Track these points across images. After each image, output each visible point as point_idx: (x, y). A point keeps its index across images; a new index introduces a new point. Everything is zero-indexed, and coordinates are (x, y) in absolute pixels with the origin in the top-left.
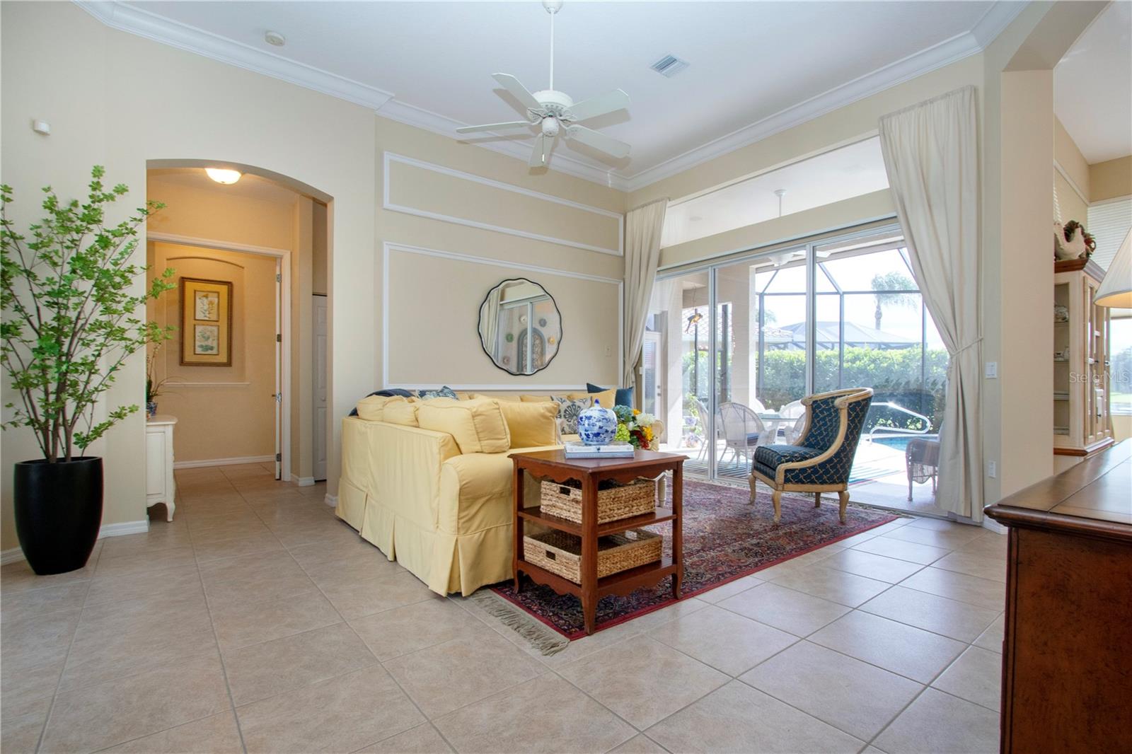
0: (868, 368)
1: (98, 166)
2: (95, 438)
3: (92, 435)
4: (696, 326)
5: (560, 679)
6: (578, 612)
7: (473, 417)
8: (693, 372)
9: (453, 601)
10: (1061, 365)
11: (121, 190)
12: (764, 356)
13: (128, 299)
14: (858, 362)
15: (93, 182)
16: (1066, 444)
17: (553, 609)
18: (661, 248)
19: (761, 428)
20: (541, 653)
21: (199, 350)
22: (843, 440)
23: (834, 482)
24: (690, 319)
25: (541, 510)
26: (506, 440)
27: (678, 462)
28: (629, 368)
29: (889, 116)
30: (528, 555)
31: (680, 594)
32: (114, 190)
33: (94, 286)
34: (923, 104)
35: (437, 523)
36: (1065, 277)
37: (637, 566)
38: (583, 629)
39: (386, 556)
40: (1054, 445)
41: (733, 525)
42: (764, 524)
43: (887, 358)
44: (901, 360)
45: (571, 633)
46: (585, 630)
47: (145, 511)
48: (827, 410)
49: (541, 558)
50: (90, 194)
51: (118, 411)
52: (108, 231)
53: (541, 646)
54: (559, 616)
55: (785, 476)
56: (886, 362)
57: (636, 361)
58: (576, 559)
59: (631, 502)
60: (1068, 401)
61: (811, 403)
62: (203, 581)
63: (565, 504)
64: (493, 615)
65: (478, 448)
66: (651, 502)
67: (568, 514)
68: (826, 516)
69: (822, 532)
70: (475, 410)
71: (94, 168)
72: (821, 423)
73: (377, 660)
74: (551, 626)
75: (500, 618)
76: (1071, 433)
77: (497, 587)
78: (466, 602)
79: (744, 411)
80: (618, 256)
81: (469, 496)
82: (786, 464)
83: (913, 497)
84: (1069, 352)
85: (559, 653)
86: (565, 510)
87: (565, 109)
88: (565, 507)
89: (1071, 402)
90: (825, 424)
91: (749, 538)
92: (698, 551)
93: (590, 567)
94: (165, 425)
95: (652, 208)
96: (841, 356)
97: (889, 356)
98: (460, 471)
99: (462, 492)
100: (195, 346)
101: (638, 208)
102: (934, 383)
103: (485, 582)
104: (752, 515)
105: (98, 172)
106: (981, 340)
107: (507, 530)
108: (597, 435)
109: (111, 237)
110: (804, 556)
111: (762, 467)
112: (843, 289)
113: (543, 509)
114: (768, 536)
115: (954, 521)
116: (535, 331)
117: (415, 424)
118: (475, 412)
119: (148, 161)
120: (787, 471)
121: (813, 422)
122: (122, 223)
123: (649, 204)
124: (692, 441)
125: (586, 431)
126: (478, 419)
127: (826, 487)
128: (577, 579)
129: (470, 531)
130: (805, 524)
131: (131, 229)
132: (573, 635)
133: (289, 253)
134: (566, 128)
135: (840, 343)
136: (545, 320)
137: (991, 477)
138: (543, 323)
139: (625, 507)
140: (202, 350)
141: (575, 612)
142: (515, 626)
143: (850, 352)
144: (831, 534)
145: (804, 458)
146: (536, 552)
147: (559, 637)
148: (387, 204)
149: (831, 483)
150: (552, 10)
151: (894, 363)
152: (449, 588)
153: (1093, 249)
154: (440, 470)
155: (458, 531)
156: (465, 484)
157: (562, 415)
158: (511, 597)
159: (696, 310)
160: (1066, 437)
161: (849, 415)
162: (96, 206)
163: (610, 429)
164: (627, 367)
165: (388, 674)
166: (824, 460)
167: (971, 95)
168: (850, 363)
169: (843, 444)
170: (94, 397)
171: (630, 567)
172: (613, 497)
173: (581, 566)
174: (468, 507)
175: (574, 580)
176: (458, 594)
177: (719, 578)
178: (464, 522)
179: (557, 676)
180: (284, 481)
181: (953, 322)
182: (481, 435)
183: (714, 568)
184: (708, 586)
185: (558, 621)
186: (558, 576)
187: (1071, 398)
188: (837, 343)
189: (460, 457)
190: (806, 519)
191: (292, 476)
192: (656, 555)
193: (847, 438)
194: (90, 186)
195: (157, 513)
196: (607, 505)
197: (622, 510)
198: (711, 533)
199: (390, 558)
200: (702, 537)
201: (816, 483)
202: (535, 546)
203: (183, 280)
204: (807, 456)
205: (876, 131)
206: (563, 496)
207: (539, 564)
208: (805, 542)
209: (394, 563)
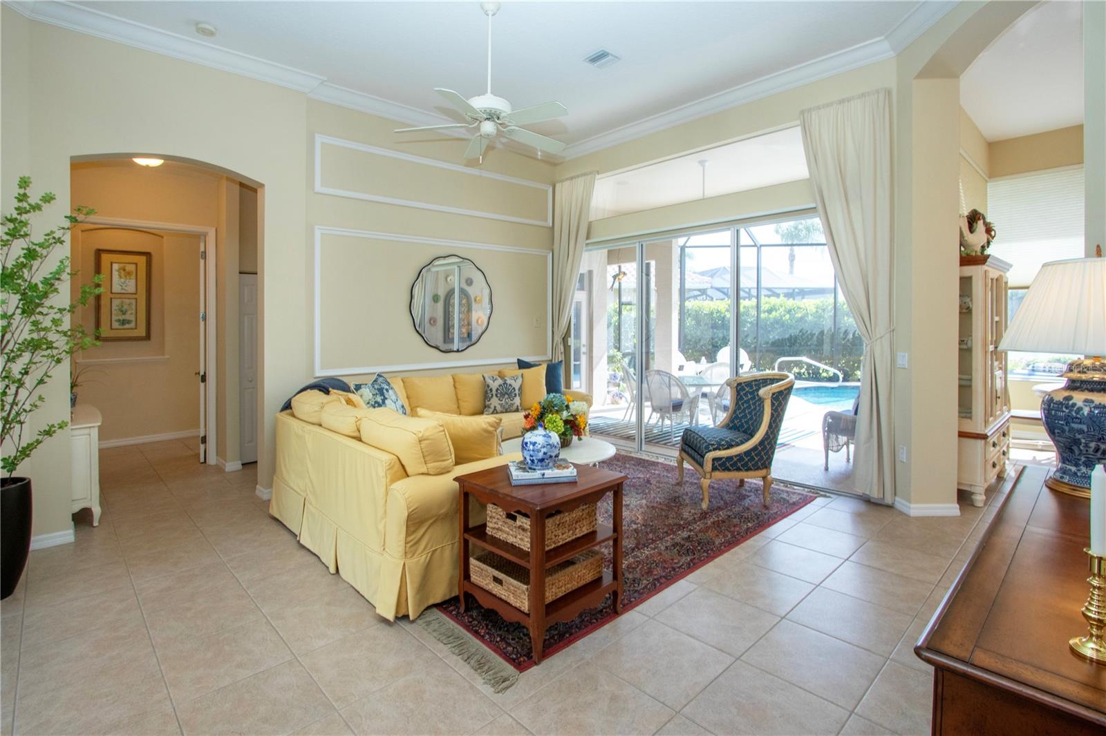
0: (784, 318)
1: (24, 177)
2: (23, 458)
3: (20, 456)
4: (620, 283)
5: (514, 723)
6: (524, 635)
7: (420, 441)
8: (617, 324)
9: (401, 624)
10: (965, 352)
11: (48, 199)
12: (684, 306)
13: (56, 310)
14: (774, 313)
15: (19, 194)
16: (969, 427)
17: (499, 633)
18: (590, 220)
19: (685, 394)
20: (493, 689)
21: (116, 325)
22: (767, 428)
23: (758, 469)
24: (615, 277)
25: (487, 531)
26: (451, 460)
27: (618, 484)
28: (558, 339)
29: (810, 110)
30: (474, 577)
31: (619, 607)
32: (41, 200)
33: (20, 300)
34: (841, 102)
35: (384, 545)
36: (969, 270)
37: (579, 586)
38: (532, 657)
39: (328, 568)
40: (959, 428)
41: (664, 514)
42: (693, 511)
43: (800, 308)
44: (814, 310)
45: (520, 664)
46: (533, 659)
47: (70, 518)
48: (751, 393)
49: (488, 581)
50: (17, 206)
51: (47, 428)
52: (36, 245)
53: (492, 682)
54: (506, 642)
55: (713, 465)
56: (801, 312)
57: (565, 332)
58: (524, 589)
59: (574, 525)
60: (970, 386)
61: (736, 385)
62: (142, 608)
63: (512, 530)
64: (442, 642)
65: (424, 470)
66: (593, 521)
67: (514, 540)
68: (750, 498)
69: (747, 520)
70: (420, 435)
71: (20, 180)
72: (745, 406)
73: (335, 708)
74: (500, 655)
75: (450, 646)
76: (974, 417)
77: (443, 606)
78: (414, 625)
79: (670, 378)
80: (547, 228)
81: (416, 521)
82: (713, 452)
83: (829, 466)
84: (972, 340)
85: (511, 688)
86: (512, 535)
87: (503, 115)
88: (511, 532)
89: (973, 388)
90: (749, 407)
91: (679, 530)
92: (633, 550)
93: (537, 594)
94: (90, 427)
95: (580, 181)
96: (758, 307)
97: (803, 306)
98: (408, 498)
99: (410, 519)
100: (111, 321)
101: (567, 179)
102: (846, 332)
103: (431, 602)
104: (681, 499)
105: (24, 183)
106: (893, 331)
107: (452, 548)
108: (542, 460)
109: (38, 249)
110: (733, 550)
111: (690, 450)
112: (760, 242)
113: (489, 531)
114: (698, 526)
115: (867, 501)
116: (462, 291)
117: (356, 434)
118: (421, 437)
119: (71, 157)
120: (714, 460)
121: (737, 404)
122: (49, 232)
123: (578, 176)
124: (617, 398)
125: (531, 456)
126: (424, 444)
127: (750, 473)
128: (525, 608)
129: (416, 555)
130: (731, 510)
131: (59, 238)
132: (522, 666)
133: (214, 230)
134: (504, 130)
135: (758, 288)
136: (471, 279)
137: (901, 461)
138: (469, 282)
139: (569, 531)
140: (119, 325)
141: (521, 635)
142: (466, 656)
143: (766, 303)
144: (756, 522)
145: (730, 446)
146: (482, 575)
147: (510, 669)
148: (318, 187)
149: (756, 470)
150: (490, 13)
151: (808, 313)
152: (397, 611)
153: (993, 237)
154: (387, 494)
155: (405, 556)
156: (412, 511)
157: (494, 394)
158: (457, 618)
159: (620, 267)
160: (969, 421)
161: (773, 404)
162: (24, 217)
163: (553, 455)
164: (556, 338)
165: (347, 724)
166: (748, 449)
167: (885, 99)
168: (766, 314)
169: (767, 432)
170: (22, 418)
171: (574, 588)
172: (558, 523)
173: (528, 596)
174: (414, 532)
175: (522, 609)
176: (406, 617)
177: (655, 585)
178: (411, 546)
179: (511, 720)
180: (209, 465)
181: (868, 315)
182: (427, 459)
183: (649, 572)
184: (645, 595)
185: (506, 648)
186: (506, 602)
187: (974, 384)
188: (754, 288)
189: (407, 480)
190: (733, 503)
191: (217, 460)
192: (597, 573)
193: (770, 426)
194: (16, 198)
195: (82, 518)
196: (552, 532)
197: (566, 534)
198: (643, 525)
199: (333, 570)
200: (636, 530)
201: (741, 470)
202: (482, 570)
203: (99, 252)
204: (733, 444)
205: (798, 122)
206: (509, 521)
207: (487, 588)
208: (732, 533)
209: (337, 575)
